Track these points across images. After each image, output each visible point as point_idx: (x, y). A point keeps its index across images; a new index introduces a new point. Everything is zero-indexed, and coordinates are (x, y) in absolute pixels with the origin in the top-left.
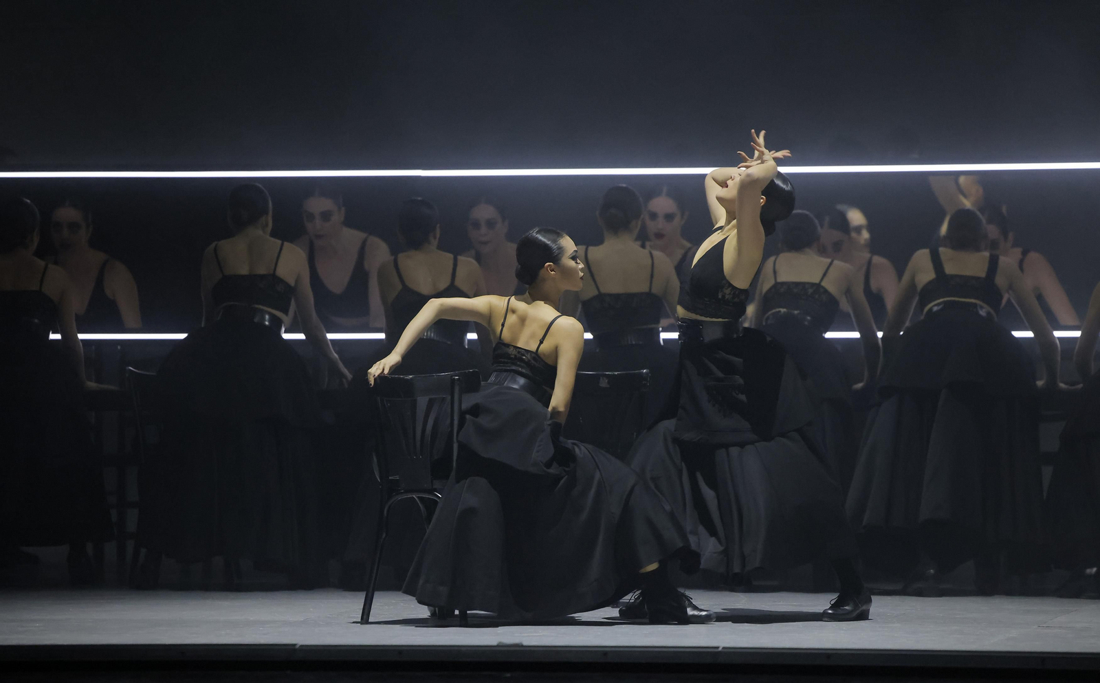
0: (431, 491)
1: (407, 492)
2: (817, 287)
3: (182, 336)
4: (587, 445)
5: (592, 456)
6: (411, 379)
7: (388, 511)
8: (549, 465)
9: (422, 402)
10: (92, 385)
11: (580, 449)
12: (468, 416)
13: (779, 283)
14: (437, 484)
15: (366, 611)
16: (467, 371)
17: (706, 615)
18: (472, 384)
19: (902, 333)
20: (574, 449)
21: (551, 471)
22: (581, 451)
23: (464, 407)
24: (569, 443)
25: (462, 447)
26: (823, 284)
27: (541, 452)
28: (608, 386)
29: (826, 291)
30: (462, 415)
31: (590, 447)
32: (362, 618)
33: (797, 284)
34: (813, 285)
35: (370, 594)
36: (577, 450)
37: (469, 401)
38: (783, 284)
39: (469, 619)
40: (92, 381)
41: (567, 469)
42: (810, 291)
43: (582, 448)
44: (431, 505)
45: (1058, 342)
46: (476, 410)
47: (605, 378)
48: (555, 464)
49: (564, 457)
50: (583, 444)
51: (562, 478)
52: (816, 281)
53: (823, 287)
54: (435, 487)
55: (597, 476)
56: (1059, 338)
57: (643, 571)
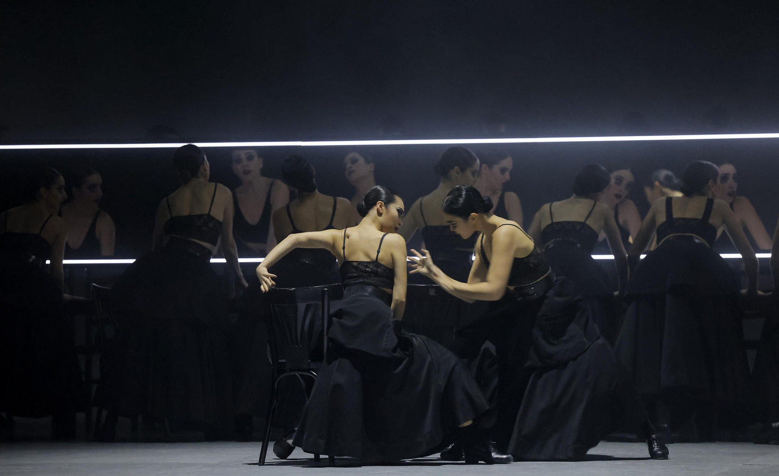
0: (308, 370)
1: (291, 370)
2: (583, 224)
3: (132, 261)
4: (421, 336)
5: (425, 344)
6: (293, 290)
7: (278, 385)
8: (394, 350)
9: (302, 306)
10: (67, 296)
11: (417, 339)
12: (334, 319)
13: (555, 223)
14: (313, 365)
15: (263, 456)
16: (333, 285)
17: (506, 458)
18: (337, 294)
19: (643, 257)
20: (412, 340)
21: (396, 354)
22: (418, 340)
23: (332, 311)
24: (408, 335)
25: (330, 340)
26: (587, 222)
27: (389, 341)
28: (435, 295)
29: (589, 228)
30: (330, 317)
31: (424, 337)
32: (260, 461)
33: (568, 223)
34: (580, 223)
35: (265, 444)
36: (414, 340)
37: (336, 306)
38: (558, 223)
39: (336, 461)
40: (66, 294)
41: (407, 353)
42: (578, 227)
43: (419, 339)
44: (310, 381)
45: (758, 261)
46: (340, 314)
47: (433, 289)
48: (399, 350)
49: (405, 344)
50: (418, 336)
51: (403, 360)
52: (582, 220)
53: (587, 225)
54: (311, 367)
55: (429, 359)
56: (759, 258)
57: (461, 426)
